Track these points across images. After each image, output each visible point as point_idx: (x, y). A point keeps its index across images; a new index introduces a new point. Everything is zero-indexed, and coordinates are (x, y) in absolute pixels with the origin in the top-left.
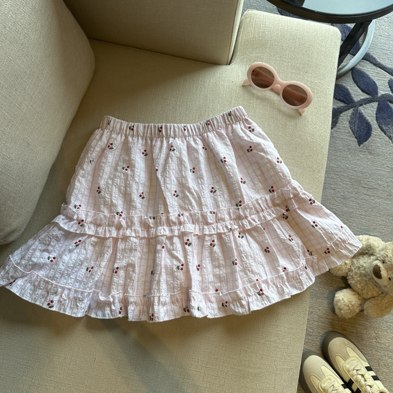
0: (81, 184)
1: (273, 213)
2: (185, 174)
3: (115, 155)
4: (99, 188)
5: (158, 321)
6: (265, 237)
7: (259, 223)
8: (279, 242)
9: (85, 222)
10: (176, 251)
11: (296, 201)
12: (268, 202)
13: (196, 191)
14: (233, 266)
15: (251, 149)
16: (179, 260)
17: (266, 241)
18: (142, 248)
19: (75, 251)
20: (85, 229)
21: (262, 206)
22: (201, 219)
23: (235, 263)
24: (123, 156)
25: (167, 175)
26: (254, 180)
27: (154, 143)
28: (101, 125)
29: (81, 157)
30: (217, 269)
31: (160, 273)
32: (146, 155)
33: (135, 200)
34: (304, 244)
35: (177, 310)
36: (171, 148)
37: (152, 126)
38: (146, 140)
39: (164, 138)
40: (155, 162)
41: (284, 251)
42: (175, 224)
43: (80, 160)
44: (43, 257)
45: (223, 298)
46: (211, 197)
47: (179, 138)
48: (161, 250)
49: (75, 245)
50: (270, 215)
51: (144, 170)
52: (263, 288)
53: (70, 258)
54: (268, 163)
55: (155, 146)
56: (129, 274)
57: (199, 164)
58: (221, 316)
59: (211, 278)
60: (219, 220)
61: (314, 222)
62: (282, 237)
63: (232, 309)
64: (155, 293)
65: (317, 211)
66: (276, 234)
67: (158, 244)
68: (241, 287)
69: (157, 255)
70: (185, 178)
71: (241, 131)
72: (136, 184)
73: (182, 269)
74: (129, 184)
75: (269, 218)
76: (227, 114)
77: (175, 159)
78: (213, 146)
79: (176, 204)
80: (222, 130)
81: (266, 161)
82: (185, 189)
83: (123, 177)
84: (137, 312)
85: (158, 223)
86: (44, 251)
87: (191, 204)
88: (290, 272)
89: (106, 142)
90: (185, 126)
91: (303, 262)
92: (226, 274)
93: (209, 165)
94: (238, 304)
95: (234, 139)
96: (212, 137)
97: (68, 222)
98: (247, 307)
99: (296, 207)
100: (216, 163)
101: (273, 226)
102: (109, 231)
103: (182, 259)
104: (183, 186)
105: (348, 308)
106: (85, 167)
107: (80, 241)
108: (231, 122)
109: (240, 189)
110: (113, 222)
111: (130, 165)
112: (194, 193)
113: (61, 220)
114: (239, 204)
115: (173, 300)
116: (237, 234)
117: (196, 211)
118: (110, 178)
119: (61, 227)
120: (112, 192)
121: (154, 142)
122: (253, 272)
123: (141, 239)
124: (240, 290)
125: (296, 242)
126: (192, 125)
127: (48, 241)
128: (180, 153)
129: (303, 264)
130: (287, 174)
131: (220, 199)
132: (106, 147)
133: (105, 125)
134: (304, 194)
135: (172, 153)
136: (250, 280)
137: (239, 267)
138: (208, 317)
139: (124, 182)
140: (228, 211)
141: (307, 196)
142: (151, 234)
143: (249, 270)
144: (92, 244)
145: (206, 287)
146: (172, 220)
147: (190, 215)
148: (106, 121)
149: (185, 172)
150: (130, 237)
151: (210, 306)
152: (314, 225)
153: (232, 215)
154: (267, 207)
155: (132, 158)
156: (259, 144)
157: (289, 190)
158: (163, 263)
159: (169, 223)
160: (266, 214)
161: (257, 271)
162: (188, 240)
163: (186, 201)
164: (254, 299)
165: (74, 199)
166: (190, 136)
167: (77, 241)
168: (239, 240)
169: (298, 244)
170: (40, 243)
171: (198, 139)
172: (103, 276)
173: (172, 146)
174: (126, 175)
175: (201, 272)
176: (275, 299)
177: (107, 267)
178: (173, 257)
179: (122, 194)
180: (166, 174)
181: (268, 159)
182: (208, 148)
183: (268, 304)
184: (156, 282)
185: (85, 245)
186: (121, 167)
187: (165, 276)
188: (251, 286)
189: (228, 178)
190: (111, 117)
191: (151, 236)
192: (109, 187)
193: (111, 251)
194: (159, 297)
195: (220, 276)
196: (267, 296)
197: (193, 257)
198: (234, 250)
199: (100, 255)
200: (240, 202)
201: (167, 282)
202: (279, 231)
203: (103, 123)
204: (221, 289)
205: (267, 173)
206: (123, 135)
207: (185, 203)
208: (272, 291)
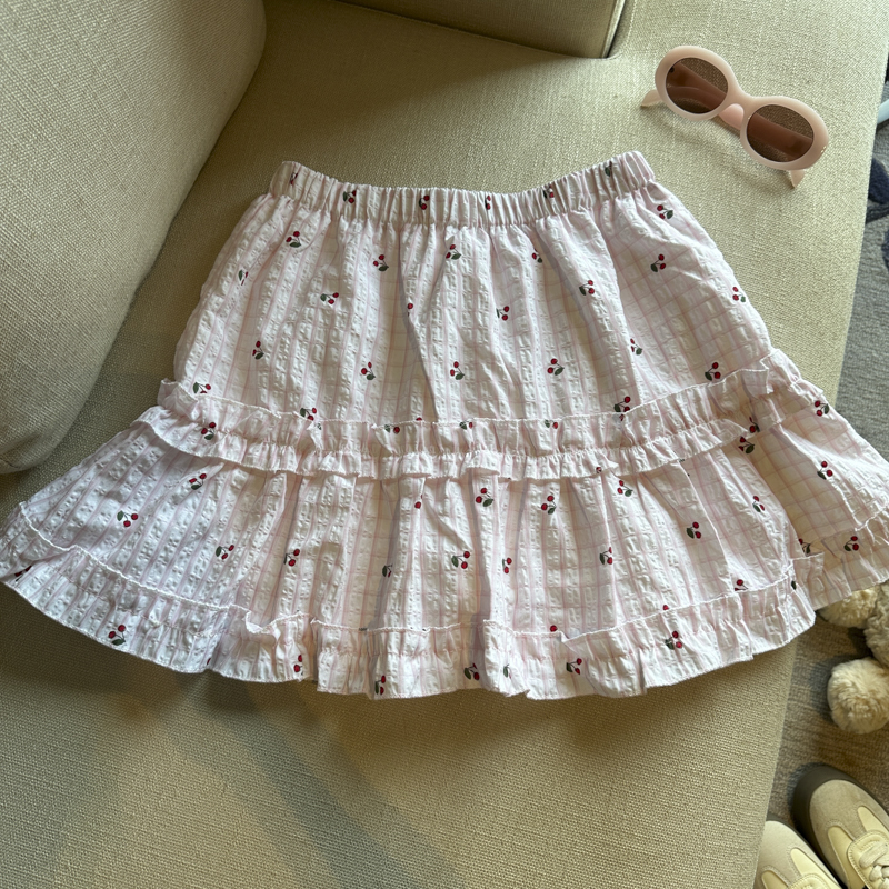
0: (212, 332)
1: (714, 433)
2: (484, 321)
3: (304, 265)
4: (258, 344)
5: (398, 697)
6: (689, 496)
7: (675, 457)
8: (726, 513)
9: (220, 430)
10: (452, 517)
11: (780, 406)
12: (703, 403)
13: (509, 367)
14: (601, 566)
15: (661, 262)
16: (458, 542)
17: (694, 507)
18: (361, 507)
19: (190, 502)
20: (217, 446)
21: (686, 414)
22: (519, 439)
23: (606, 559)
24: (325, 267)
25: (437, 320)
26: (665, 346)
27: (405, 239)
28: (271, 186)
29: (218, 262)
30: (557, 574)
31: (408, 572)
32: (383, 269)
33: (350, 379)
34: (792, 521)
35: (446, 671)
36: (449, 252)
37: (404, 194)
38: (385, 228)
39: (433, 226)
40: (406, 287)
41: (738, 538)
42: (450, 447)
43: (214, 270)
44: (106, 511)
45: (571, 648)
46: (549, 384)
47: (470, 228)
48: (412, 513)
49: (190, 486)
50: (706, 438)
51: (377, 306)
52: (681, 631)
53: (176, 517)
54: (707, 299)
55: (408, 244)
56: (326, 569)
57: (520, 297)
58: (564, 697)
59: (539, 594)
60: (566, 444)
61: (824, 465)
62: (737, 498)
63: (595, 680)
64: (393, 624)
65: (830, 437)
66: (719, 490)
67: (406, 496)
68: (620, 622)
69: (402, 524)
70: (484, 330)
71: (637, 216)
72: (355, 339)
73: (465, 565)
74: (337, 339)
75: (703, 446)
76: (602, 169)
77: (459, 280)
78: (559, 252)
79: (455, 396)
80: (587, 212)
81: (703, 293)
82: (482, 358)
83: (321, 319)
84: (340, 670)
85: (406, 443)
86: (109, 495)
87: (495, 398)
88: (754, 593)
89: (282, 229)
90: (488, 198)
91: (787, 569)
92: (581, 587)
93: (548, 301)
94: (611, 667)
95: (616, 235)
96: (558, 227)
97: (174, 425)
98: (635, 678)
99: (780, 420)
100: (564, 296)
101: (713, 466)
102: (280, 456)
103: (467, 540)
104: (476, 351)
105: (866, 707)
106: (225, 286)
107: (203, 476)
108: (611, 192)
109: (628, 366)
110: (292, 434)
111: (340, 290)
112: (506, 371)
113: (156, 419)
114: (622, 406)
115: (438, 643)
116: (614, 484)
117: (507, 419)
118: (287, 321)
119: (157, 437)
120: (291, 356)
121: (406, 234)
122: (654, 586)
123: (361, 481)
124: (618, 631)
125: (773, 515)
126: (506, 197)
127: (122, 470)
128: (474, 265)
129: (787, 573)
130: (758, 332)
131: (571, 390)
132: (281, 242)
133: (282, 184)
134: (803, 386)
135: (451, 263)
136: (647, 606)
137: (617, 571)
138: (529, 695)
139: (323, 334)
140: (591, 423)
141: (809, 393)
142: (388, 470)
143: (644, 580)
144: (233, 487)
145: (527, 617)
146: (443, 438)
147: (493, 427)
148: (284, 175)
149: (483, 315)
150: (332, 474)
151: (534, 668)
152: (824, 470)
153: (602, 433)
154: (698, 418)
155: (348, 271)
156: (686, 250)
157: (765, 373)
158: (416, 545)
159: (437, 444)
160: (694, 435)
161: (665, 583)
162: (484, 491)
163: (483, 392)
164: (655, 657)
165: (193, 368)
166: (501, 224)
167: (197, 475)
168: (621, 501)
169: (777, 520)
170: (100, 474)
171: (521, 232)
172: (258, 572)
173: (453, 247)
174: (331, 316)
175: (514, 579)
176: (713, 660)
177: (269, 548)
178: (443, 531)
179: (318, 364)
180: (435, 317)
181: (707, 289)
182: (547, 256)
183: (694, 672)
184: (394, 594)
185: (216, 488)
186: (318, 295)
187: (419, 581)
188: (648, 622)
189: (595, 334)
190: (298, 165)
191: (387, 475)
192: (284, 343)
193: (283, 506)
194: (402, 632)
195: (563, 592)
196: (690, 652)
197: (497, 534)
198: (607, 525)
199: (254, 516)
200: (627, 400)
201: (423, 596)
202: (727, 483)
203: (278, 180)
204: (566, 625)
205: (703, 327)
206: (328, 215)
207: (480, 397)
208: (703, 640)
